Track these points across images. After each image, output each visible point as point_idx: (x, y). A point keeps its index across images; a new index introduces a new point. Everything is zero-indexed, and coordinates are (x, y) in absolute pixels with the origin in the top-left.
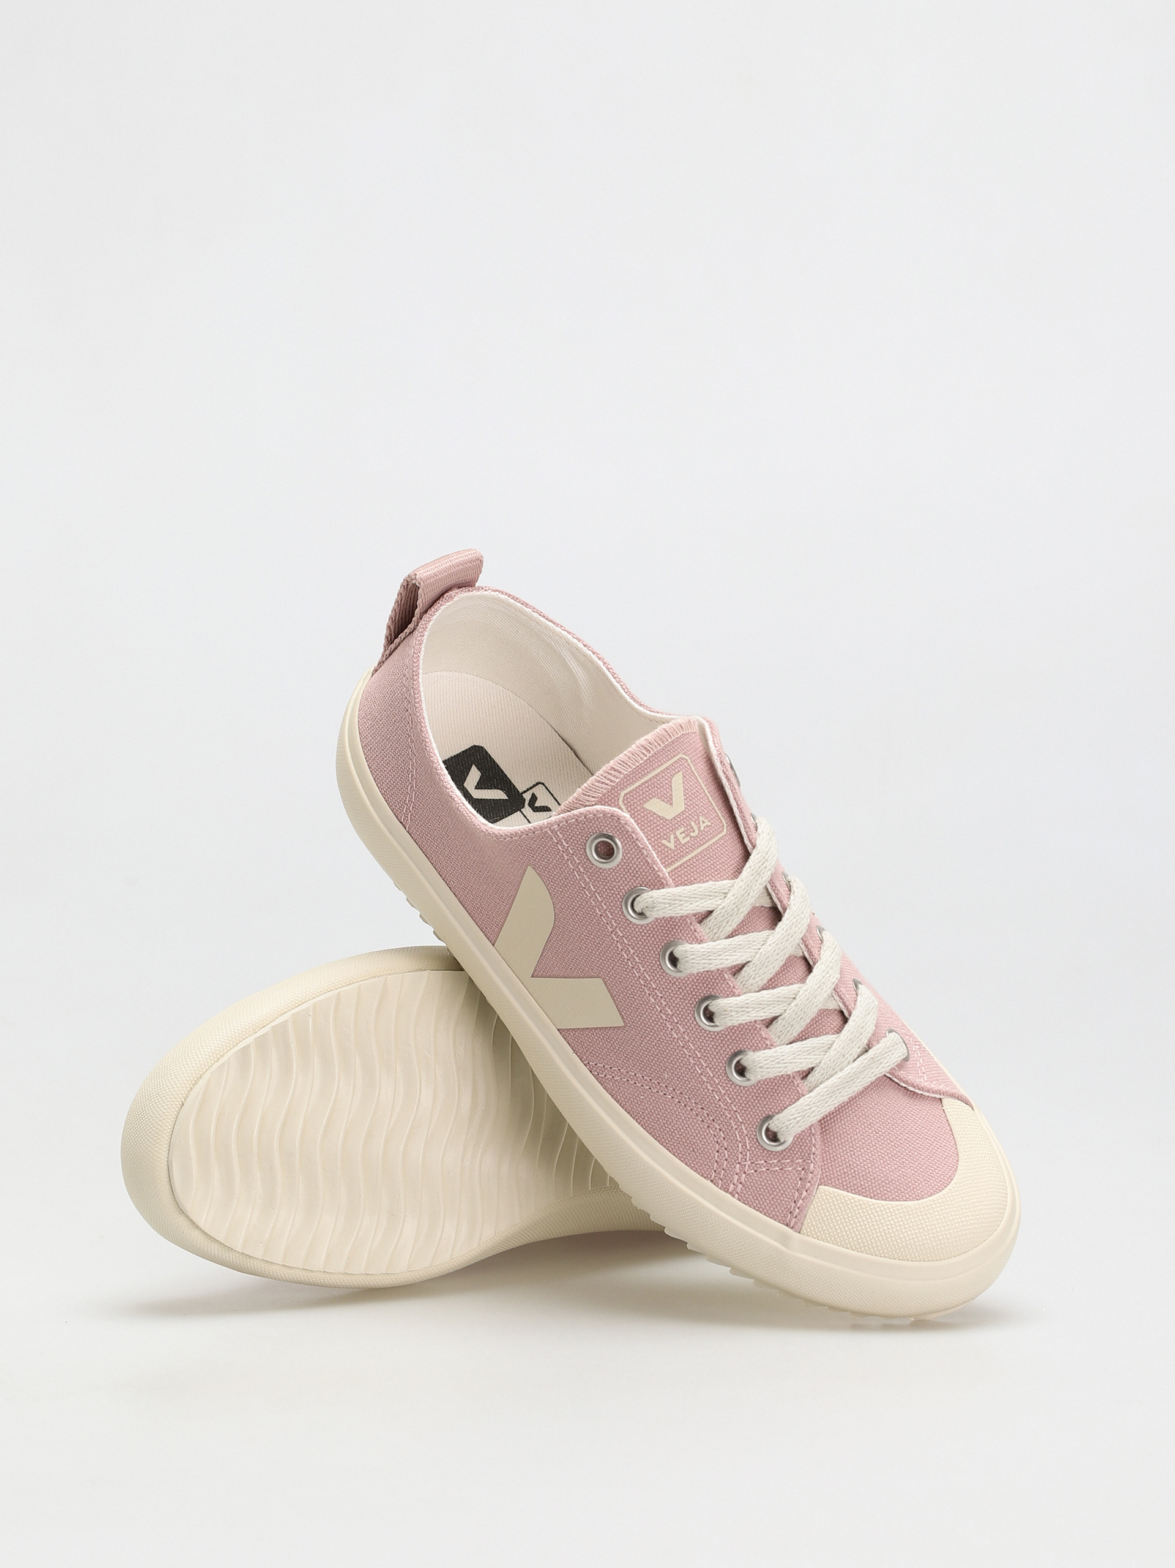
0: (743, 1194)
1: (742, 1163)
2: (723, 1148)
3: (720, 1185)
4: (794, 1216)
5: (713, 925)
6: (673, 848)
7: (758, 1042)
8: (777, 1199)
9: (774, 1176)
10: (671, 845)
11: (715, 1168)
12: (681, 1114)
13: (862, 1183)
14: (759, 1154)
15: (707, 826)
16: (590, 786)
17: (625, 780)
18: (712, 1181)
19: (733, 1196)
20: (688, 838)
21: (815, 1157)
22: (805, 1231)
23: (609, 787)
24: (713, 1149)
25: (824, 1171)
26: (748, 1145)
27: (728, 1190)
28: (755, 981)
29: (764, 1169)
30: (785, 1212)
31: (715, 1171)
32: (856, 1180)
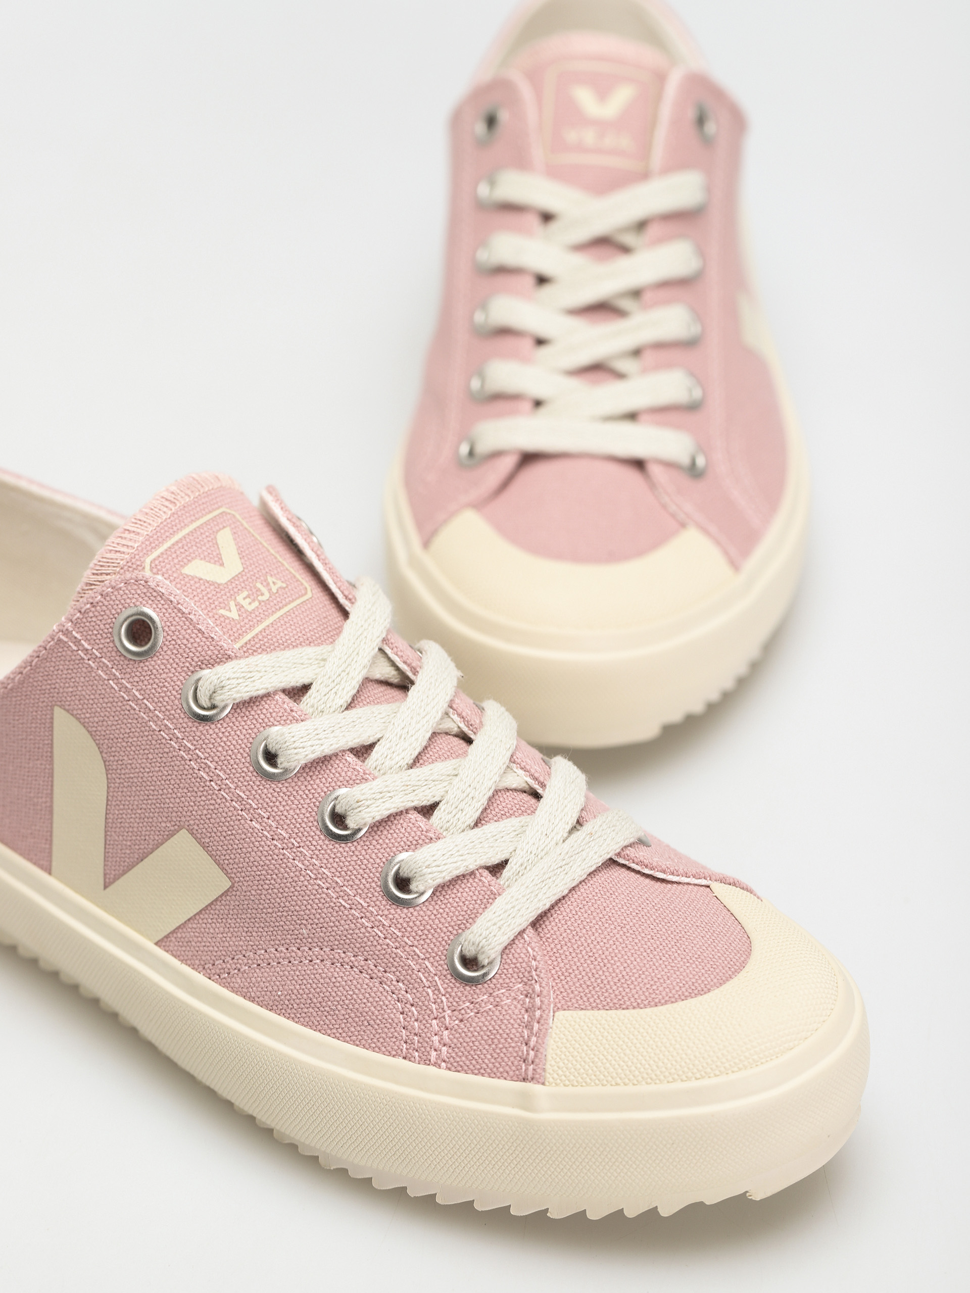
0: (452, 1059)
1: (441, 1016)
2: (408, 1006)
3: (417, 1058)
4: (530, 1062)
5: (316, 701)
6: (236, 617)
7: (417, 838)
8: (501, 1049)
9: (489, 1018)
10: (234, 614)
11: (404, 1037)
12: (339, 979)
13: (617, 992)
14: (459, 994)
15: (281, 588)
16: (99, 561)
17: (148, 543)
18: (405, 1058)
19: (440, 1067)
20: (256, 604)
21: (538, 973)
22: (551, 1080)
23: (127, 556)
24: (394, 1011)
25: (558, 993)
26: (441, 987)
27: (430, 1060)
28: (393, 762)
29: (472, 1014)
30: (516, 1063)
31: (406, 1042)
32: (607, 991)
